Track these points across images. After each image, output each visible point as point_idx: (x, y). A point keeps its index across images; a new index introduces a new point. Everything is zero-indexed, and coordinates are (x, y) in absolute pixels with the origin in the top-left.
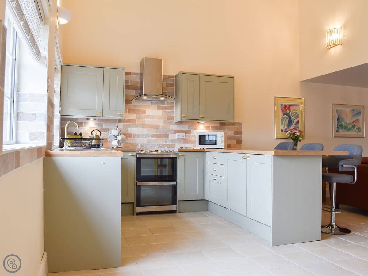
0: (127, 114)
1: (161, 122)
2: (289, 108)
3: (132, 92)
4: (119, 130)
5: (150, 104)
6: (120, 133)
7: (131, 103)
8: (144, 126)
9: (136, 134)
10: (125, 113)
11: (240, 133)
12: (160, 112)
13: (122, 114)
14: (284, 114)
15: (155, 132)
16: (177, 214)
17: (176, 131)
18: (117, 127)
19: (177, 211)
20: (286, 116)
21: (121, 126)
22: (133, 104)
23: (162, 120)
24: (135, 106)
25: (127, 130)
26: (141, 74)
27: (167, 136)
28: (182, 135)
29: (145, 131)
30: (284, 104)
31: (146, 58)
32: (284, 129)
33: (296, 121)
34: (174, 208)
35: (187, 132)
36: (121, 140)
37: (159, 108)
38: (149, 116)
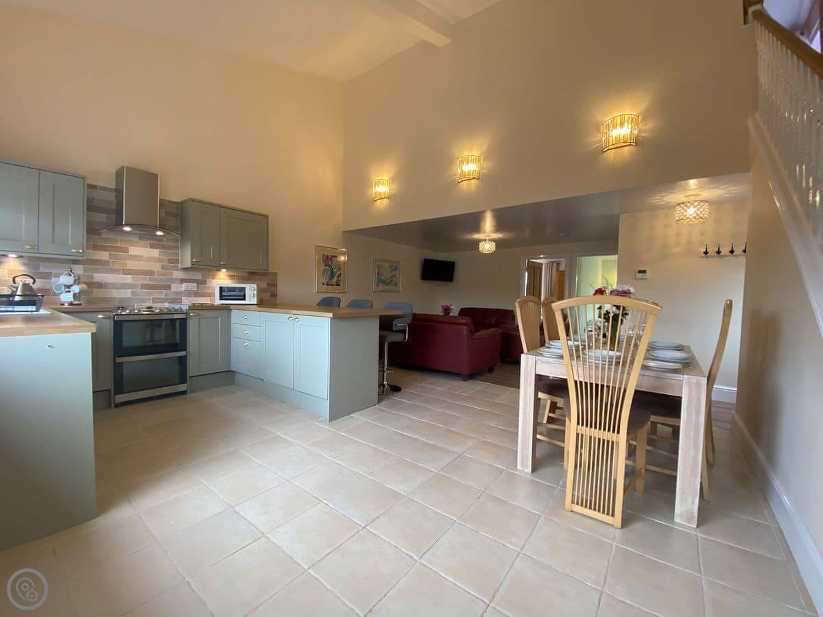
0: (91, 251)
1: (157, 267)
2: (331, 259)
3: (102, 218)
4: (74, 276)
5: (137, 240)
6: (77, 282)
7: (100, 234)
8: (126, 272)
9: (109, 284)
10: (88, 248)
11: (275, 285)
12: (155, 253)
13: (81, 251)
14: (326, 266)
15: (146, 280)
16: (189, 396)
17: (182, 281)
18: (71, 271)
19: (188, 392)
20: (328, 267)
21: (79, 270)
22: (104, 236)
23: (159, 265)
24: (107, 240)
25: (92, 277)
26: (119, 192)
27: (169, 287)
28: (193, 286)
29: (129, 279)
30: (326, 254)
31: (127, 168)
32: (325, 282)
33: (338, 273)
34: (182, 387)
35: (201, 283)
36: (79, 293)
37: (152, 246)
38: (134, 257)
